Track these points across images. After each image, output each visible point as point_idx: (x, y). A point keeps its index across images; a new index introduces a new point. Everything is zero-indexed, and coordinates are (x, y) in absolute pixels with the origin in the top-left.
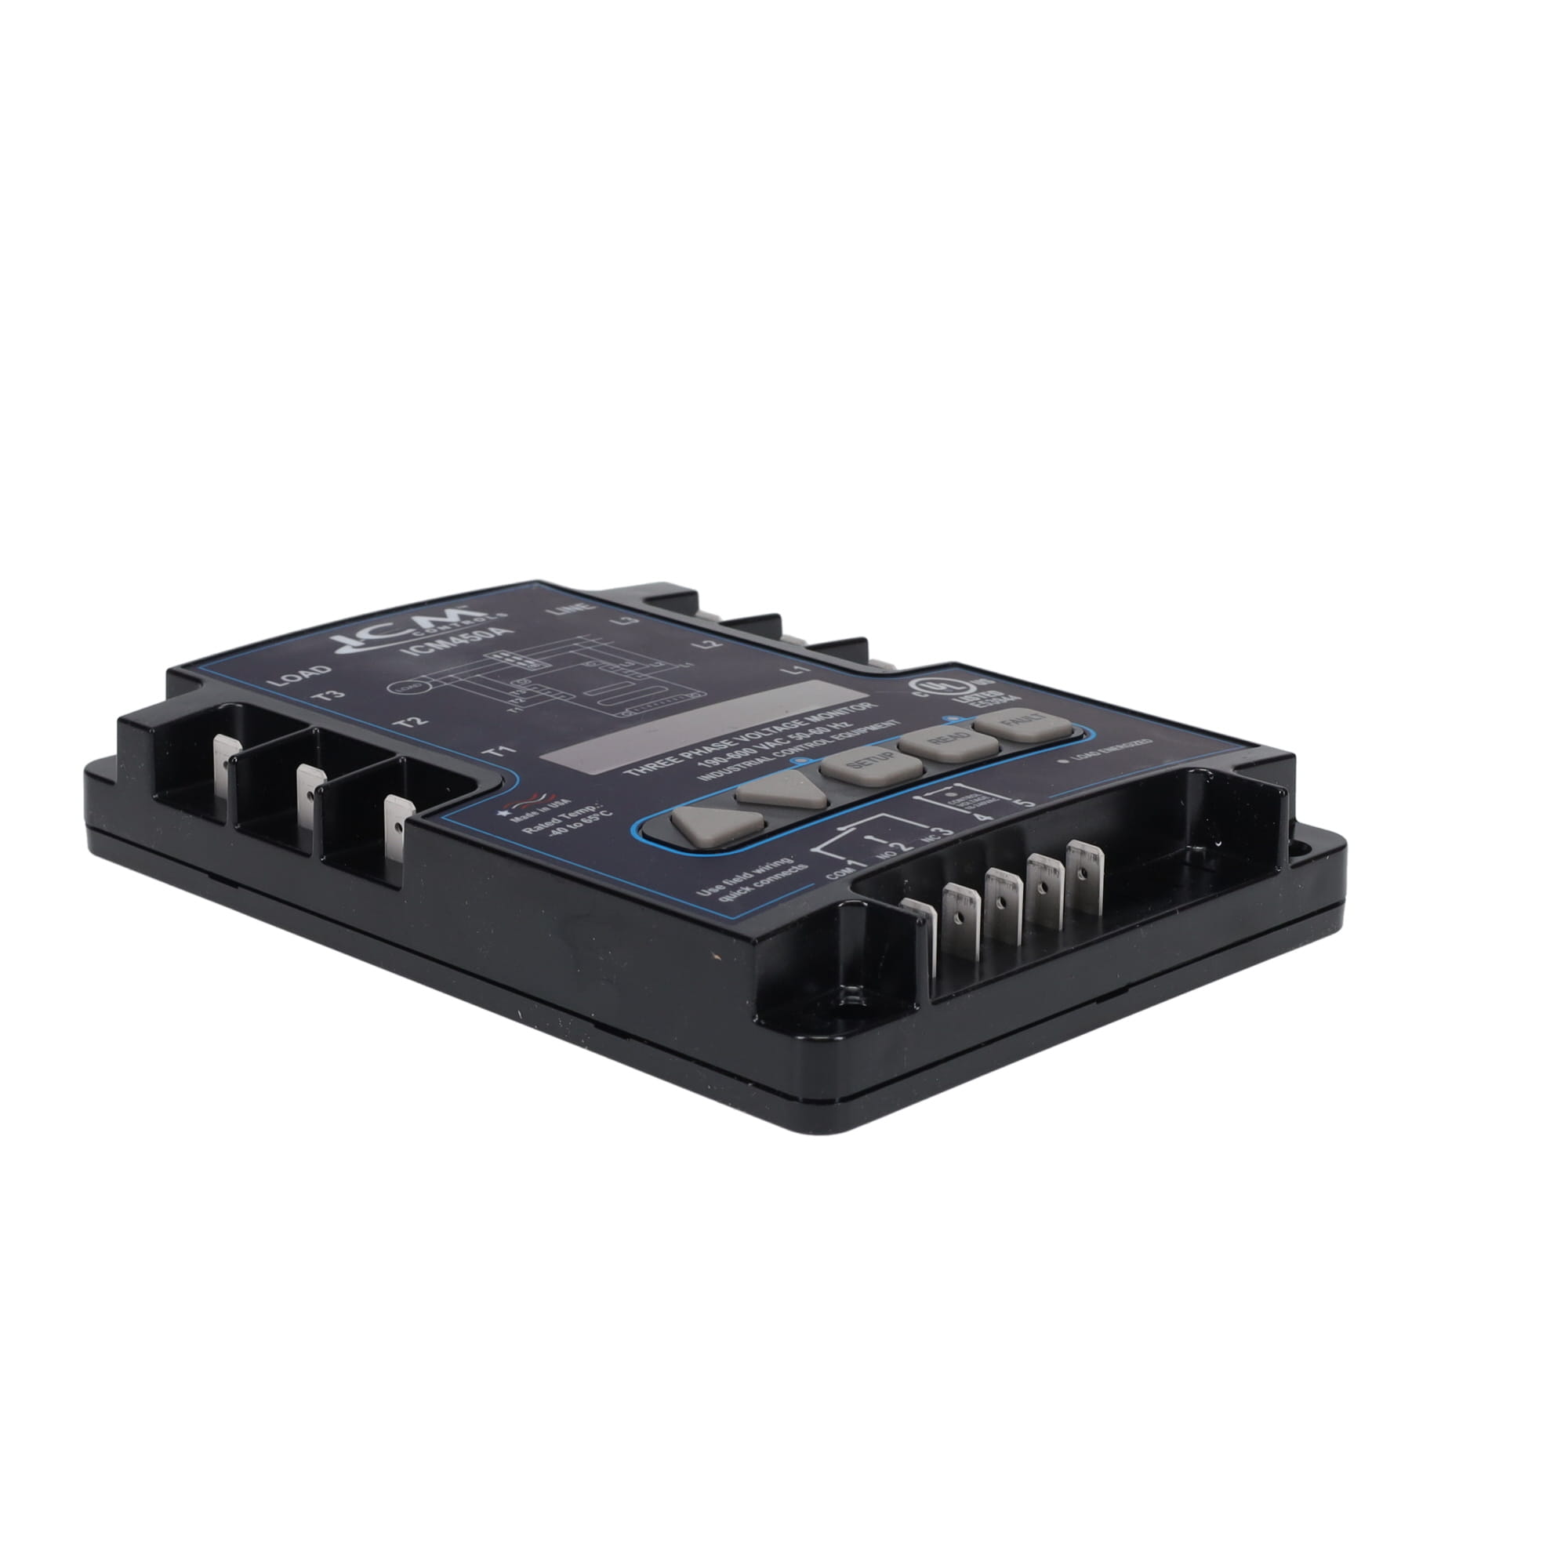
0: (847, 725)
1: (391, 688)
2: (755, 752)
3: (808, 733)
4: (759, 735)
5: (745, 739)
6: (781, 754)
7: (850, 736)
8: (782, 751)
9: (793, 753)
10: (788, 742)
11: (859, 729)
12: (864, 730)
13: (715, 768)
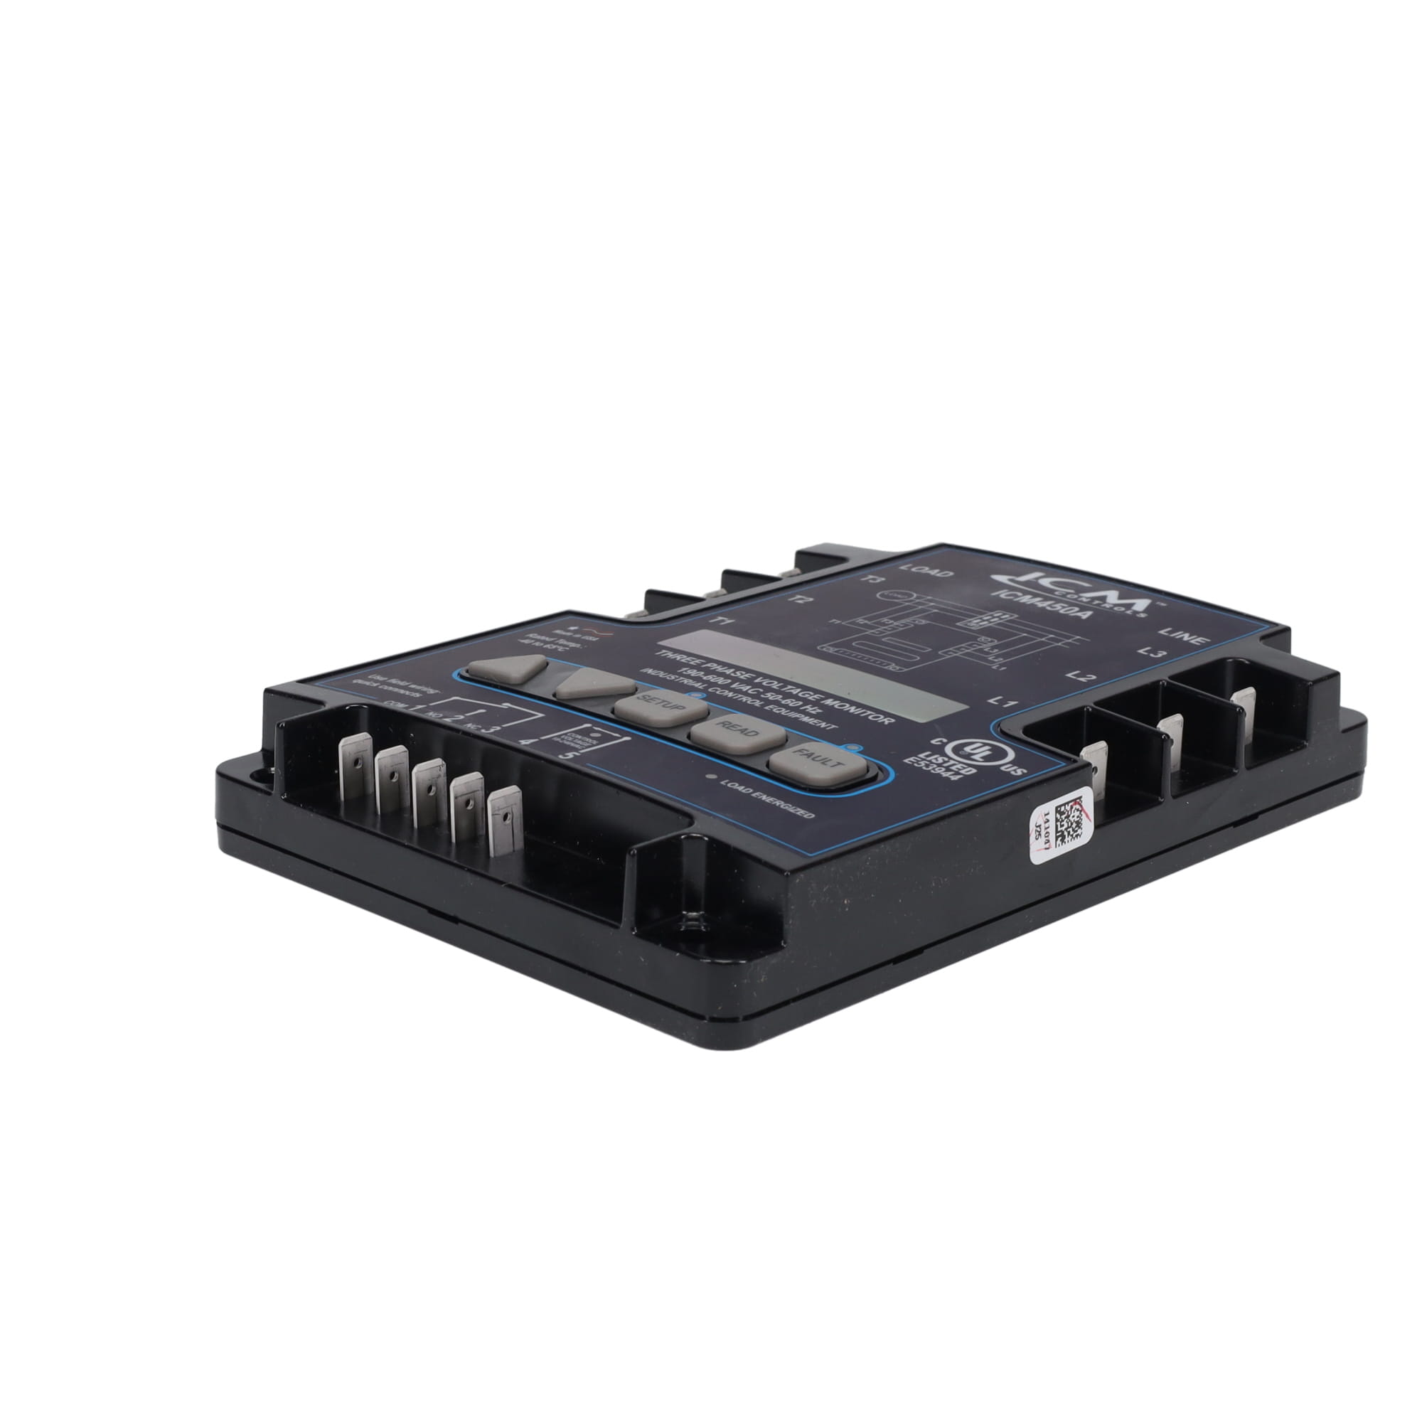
1: (880, 595)
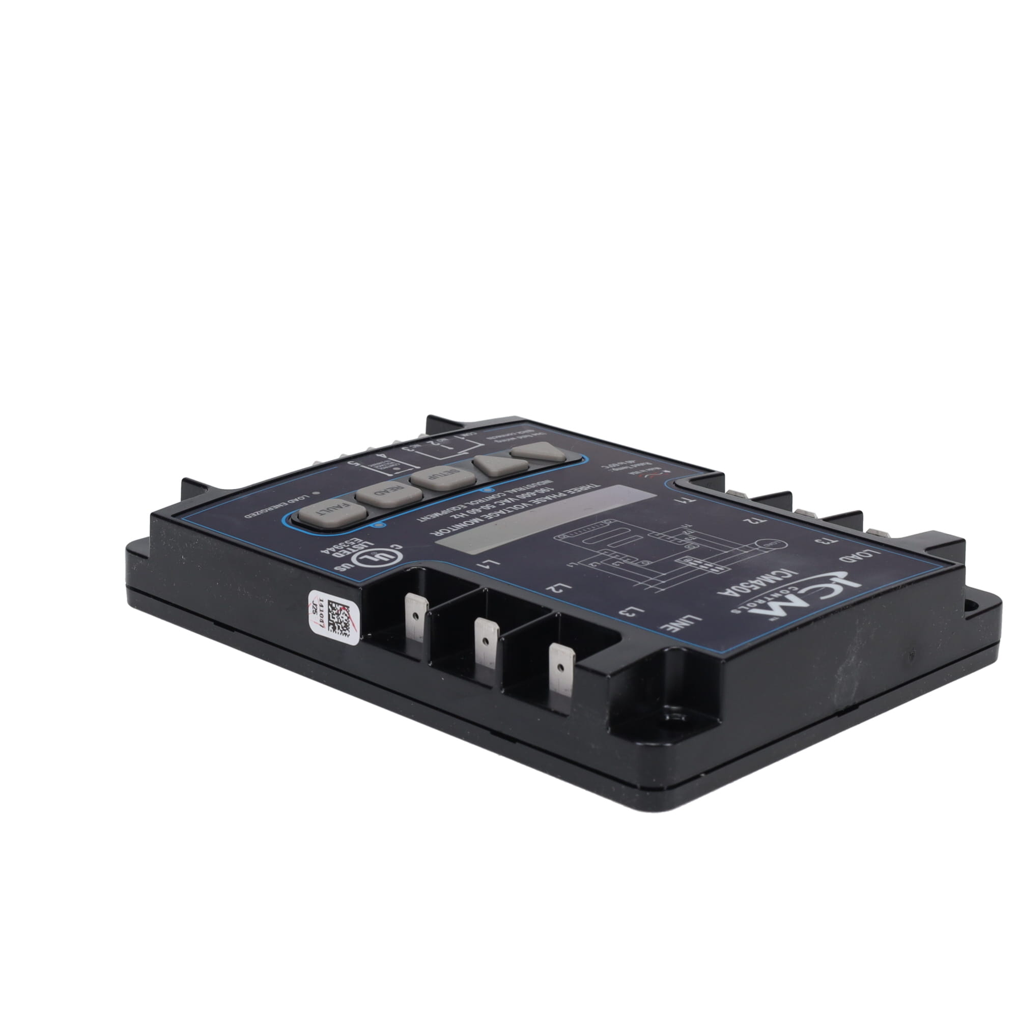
0: (455, 516)
1: (785, 544)
2: (517, 496)
3: (482, 510)
4: (515, 507)
5: (524, 505)
6: (500, 495)
7: (454, 508)
8: (499, 496)
9: (493, 495)
10: (495, 503)
11: (446, 513)
12: (444, 512)
13: (543, 487)
